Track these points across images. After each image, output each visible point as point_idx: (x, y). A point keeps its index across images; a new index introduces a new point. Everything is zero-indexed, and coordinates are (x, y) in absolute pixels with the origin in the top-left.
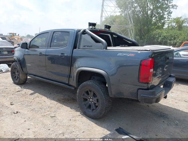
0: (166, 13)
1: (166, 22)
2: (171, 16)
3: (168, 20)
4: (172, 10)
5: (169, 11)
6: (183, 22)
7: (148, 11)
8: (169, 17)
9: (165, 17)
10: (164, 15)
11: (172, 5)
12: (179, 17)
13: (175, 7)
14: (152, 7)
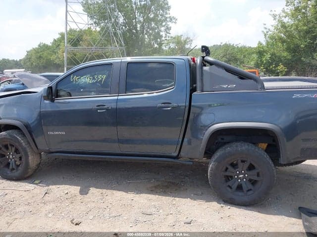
0: (163, 29)
1: (163, 42)
2: (170, 34)
3: (166, 40)
4: (170, 24)
5: (167, 27)
6: (185, 42)
7: (136, 25)
8: (168, 35)
9: (162, 35)
10: (161, 31)
11: (170, 17)
12: (179, 35)
13: (174, 21)
14: (141, 19)
